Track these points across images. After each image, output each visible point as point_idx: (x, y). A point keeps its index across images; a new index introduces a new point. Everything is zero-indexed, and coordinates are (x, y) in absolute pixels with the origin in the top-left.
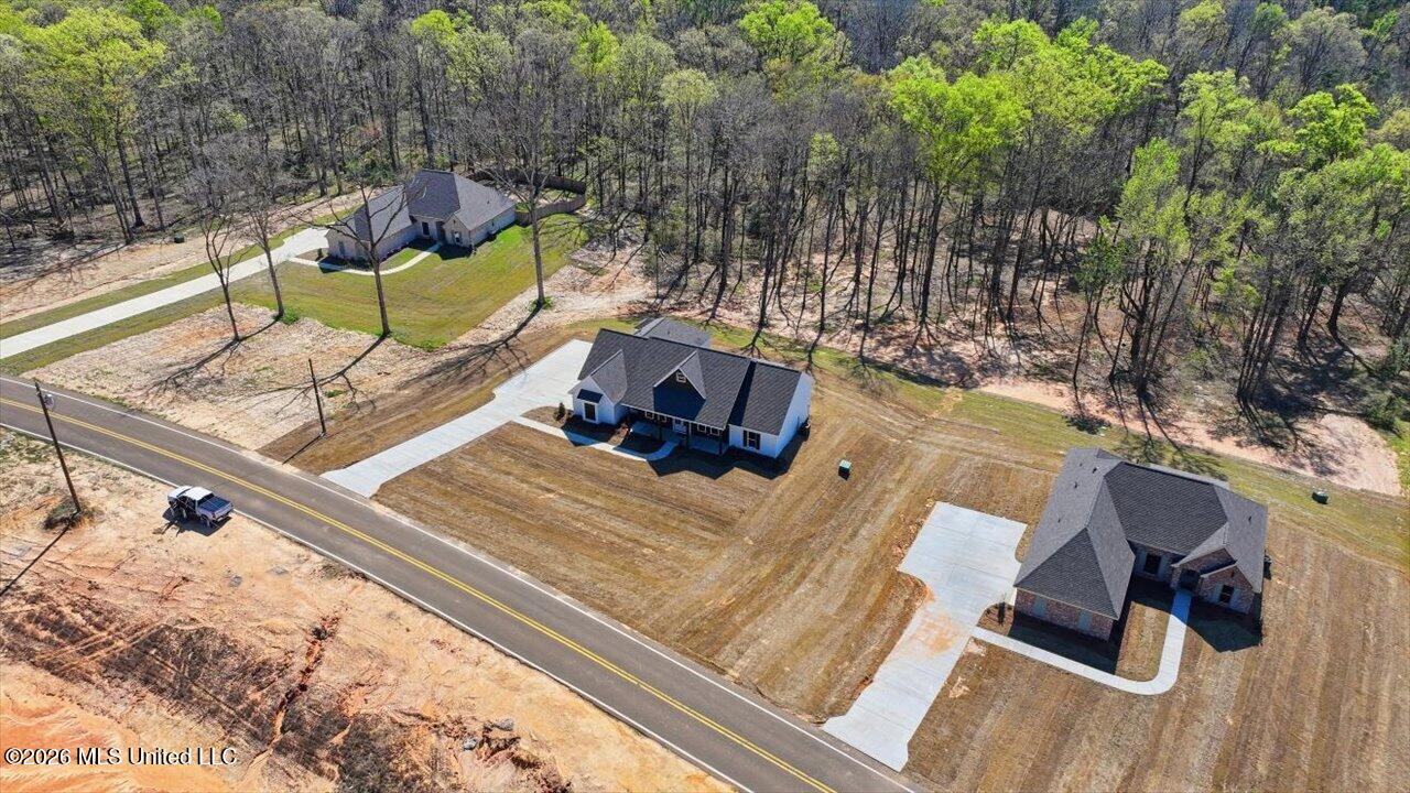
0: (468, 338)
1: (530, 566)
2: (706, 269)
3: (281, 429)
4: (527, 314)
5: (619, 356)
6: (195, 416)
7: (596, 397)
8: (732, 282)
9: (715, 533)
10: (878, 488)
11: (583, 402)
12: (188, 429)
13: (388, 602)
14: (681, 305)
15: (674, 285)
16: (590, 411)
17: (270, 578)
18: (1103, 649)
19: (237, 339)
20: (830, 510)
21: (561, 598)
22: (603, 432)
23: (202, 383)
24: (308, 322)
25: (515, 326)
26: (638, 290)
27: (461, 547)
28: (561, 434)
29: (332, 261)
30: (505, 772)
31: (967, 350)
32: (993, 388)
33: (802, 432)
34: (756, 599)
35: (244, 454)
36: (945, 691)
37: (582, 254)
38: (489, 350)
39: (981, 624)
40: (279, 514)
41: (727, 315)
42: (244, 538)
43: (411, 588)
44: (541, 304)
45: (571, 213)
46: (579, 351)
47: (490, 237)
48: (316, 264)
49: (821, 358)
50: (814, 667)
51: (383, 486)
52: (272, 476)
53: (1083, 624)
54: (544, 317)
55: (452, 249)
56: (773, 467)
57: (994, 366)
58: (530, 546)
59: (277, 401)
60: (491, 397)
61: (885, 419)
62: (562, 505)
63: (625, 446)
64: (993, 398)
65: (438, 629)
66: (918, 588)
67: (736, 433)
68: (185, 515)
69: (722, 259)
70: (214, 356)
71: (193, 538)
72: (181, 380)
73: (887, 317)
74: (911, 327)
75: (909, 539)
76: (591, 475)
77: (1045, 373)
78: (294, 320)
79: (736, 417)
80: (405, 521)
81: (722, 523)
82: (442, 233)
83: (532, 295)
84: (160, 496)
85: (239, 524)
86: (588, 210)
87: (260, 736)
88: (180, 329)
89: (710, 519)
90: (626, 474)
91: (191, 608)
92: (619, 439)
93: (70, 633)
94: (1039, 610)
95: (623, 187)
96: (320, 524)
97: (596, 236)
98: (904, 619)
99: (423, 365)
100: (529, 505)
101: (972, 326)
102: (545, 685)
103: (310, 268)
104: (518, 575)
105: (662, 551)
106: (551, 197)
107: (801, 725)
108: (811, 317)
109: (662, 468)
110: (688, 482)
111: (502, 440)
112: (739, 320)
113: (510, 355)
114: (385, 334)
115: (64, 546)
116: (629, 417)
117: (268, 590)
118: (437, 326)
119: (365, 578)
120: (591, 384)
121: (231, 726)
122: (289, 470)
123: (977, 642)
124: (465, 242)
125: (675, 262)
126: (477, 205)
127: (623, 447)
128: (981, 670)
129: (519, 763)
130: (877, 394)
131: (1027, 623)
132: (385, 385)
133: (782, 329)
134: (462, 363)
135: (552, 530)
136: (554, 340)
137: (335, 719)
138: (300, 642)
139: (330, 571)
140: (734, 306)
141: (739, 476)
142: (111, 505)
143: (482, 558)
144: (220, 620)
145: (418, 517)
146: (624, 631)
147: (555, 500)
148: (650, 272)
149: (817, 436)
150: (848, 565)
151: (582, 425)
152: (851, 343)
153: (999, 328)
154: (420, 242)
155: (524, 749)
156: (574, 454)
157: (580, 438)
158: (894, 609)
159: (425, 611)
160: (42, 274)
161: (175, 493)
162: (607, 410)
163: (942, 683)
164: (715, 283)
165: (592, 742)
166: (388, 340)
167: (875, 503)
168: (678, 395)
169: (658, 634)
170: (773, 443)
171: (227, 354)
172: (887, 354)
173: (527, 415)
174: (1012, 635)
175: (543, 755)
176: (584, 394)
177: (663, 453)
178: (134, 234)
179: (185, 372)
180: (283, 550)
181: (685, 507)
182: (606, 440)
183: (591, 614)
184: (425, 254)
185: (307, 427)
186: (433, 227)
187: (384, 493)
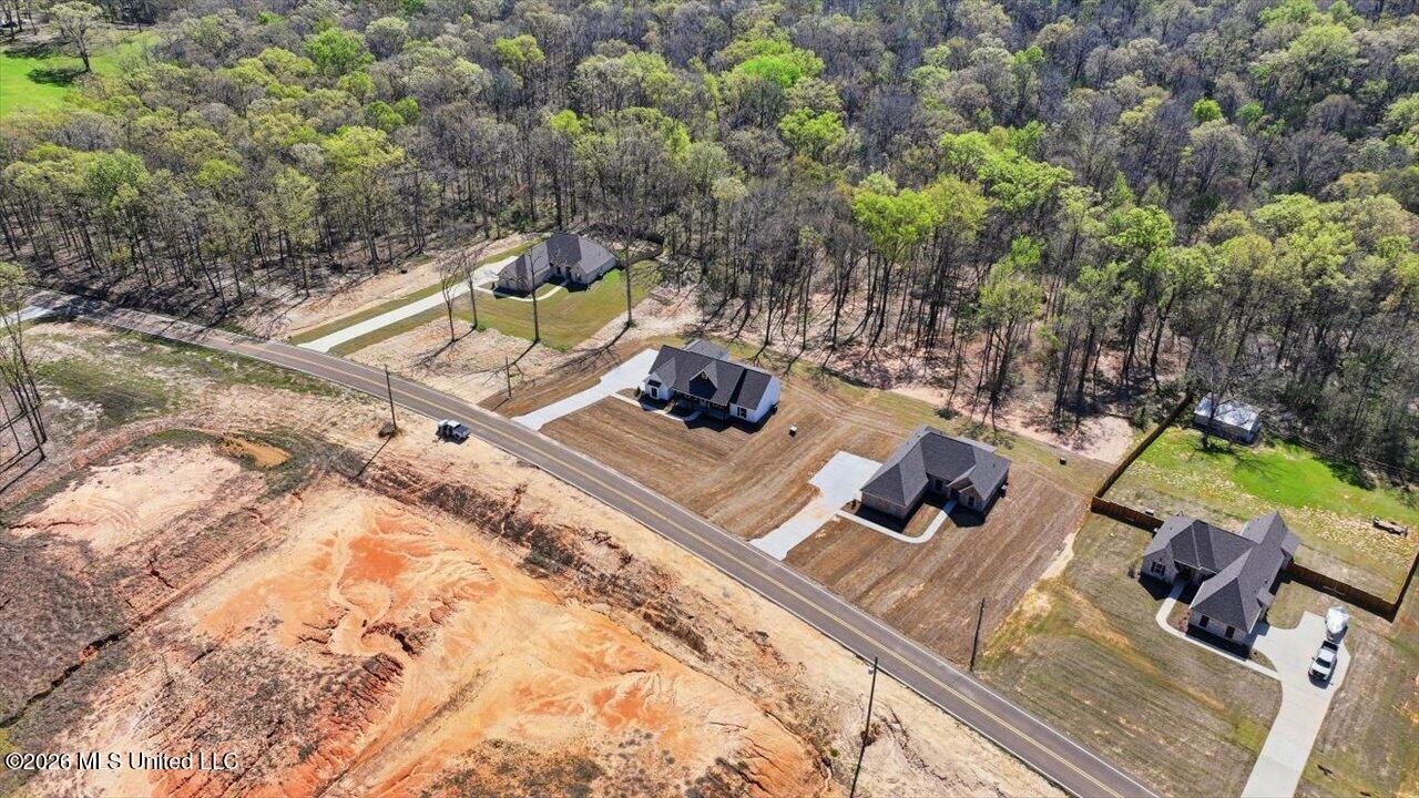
0: (585, 345)
1: (618, 467)
2: (738, 303)
3: (487, 394)
4: (621, 331)
5: (672, 362)
6: (441, 384)
7: (658, 384)
8: (754, 312)
9: (716, 459)
10: (810, 442)
11: (650, 387)
12: (439, 391)
13: (549, 479)
14: (718, 328)
15: (715, 314)
16: (654, 391)
17: (492, 465)
18: (898, 522)
19: (453, 341)
20: (780, 452)
21: (633, 482)
22: (661, 404)
23: (440, 366)
24: (491, 331)
25: (613, 338)
26: (691, 317)
27: (584, 457)
28: (638, 404)
29: (502, 290)
30: (604, 549)
31: (894, 366)
32: (902, 390)
33: (773, 410)
34: (730, 490)
35: (470, 405)
36: (814, 534)
37: (658, 290)
38: (597, 353)
39: (842, 509)
40: (490, 435)
41: (746, 336)
42: (476, 448)
43: (561, 474)
44: (630, 324)
45: (652, 259)
46: (650, 356)
47: (599, 278)
48: (491, 292)
49: (797, 367)
50: (753, 519)
51: (544, 426)
52: (487, 418)
53: (892, 510)
54: (632, 333)
55: (576, 285)
56: (752, 428)
57: (907, 376)
58: (619, 459)
59: (482, 378)
60: (599, 381)
61: (827, 404)
62: (636, 441)
63: (673, 412)
64: (897, 396)
65: (574, 492)
66: (816, 491)
67: (734, 408)
68: (447, 434)
69: (750, 297)
70: (442, 350)
71: (452, 445)
72: (427, 362)
73: (850, 342)
74: (863, 349)
75: (818, 468)
76: (652, 427)
77: (939, 382)
78: (483, 330)
79: (734, 399)
80: (555, 443)
81: (720, 455)
82: (569, 275)
83: (624, 318)
84: (433, 425)
85: (473, 440)
86: (664, 258)
87: (495, 530)
88: (420, 332)
89: (714, 452)
90: (671, 428)
91: (456, 477)
92: (669, 408)
93: (403, 485)
94: (873, 504)
95: (689, 239)
96: (515, 442)
97: (669, 276)
98: (804, 504)
99: (559, 360)
100: (619, 439)
101: (903, 349)
102: (623, 518)
103: (489, 295)
104: (613, 471)
105: (686, 466)
106: (641, 246)
107: (740, 541)
108: (799, 339)
109: (691, 425)
110: (705, 433)
111: (605, 405)
112: (752, 339)
113: (609, 357)
114: (537, 341)
115: (391, 445)
116: (675, 396)
117: (492, 471)
118: (568, 336)
119: (538, 468)
120: (655, 377)
121: (482, 526)
122: (495, 415)
123: (838, 516)
124: (584, 280)
125: (717, 298)
126: (593, 254)
127: (671, 413)
128: (835, 529)
129: (610, 546)
130: (824, 390)
131: (866, 509)
132: (540, 372)
133: (779, 347)
134: (581, 360)
135: (629, 452)
136: (635, 349)
137: (528, 526)
138: (510, 494)
139: (521, 464)
140: (753, 330)
141: (733, 432)
142: (409, 427)
143: (594, 462)
144: (471, 483)
145: (562, 442)
146: (662, 498)
147: (632, 438)
148: (701, 304)
149: (781, 413)
150: (783, 479)
151: (649, 400)
152: (819, 357)
153: (922, 352)
154: (554, 279)
155: (613, 541)
156: (645, 416)
157: (648, 407)
158: (800, 500)
159: (568, 484)
160: (334, 294)
161: (442, 423)
162: (663, 392)
163: (814, 530)
164: (743, 313)
165: (642, 540)
166: (538, 345)
167: (806, 450)
168: (703, 386)
169: (679, 500)
170: (754, 415)
171: (449, 349)
172: (840, 366)
173: (619, 393)
174: (856, 514)
175: (621, 544)
176: (651, 382)
177: (692, 418)
178: (377, 266)
179: (429, 359)
180: (498, 454)
181: (701, 446)
182: (662, 409)
183: (647, 491)
184: (558, 288)
185: (501, 393)
186: (563, 270)
187: (545, 429)
